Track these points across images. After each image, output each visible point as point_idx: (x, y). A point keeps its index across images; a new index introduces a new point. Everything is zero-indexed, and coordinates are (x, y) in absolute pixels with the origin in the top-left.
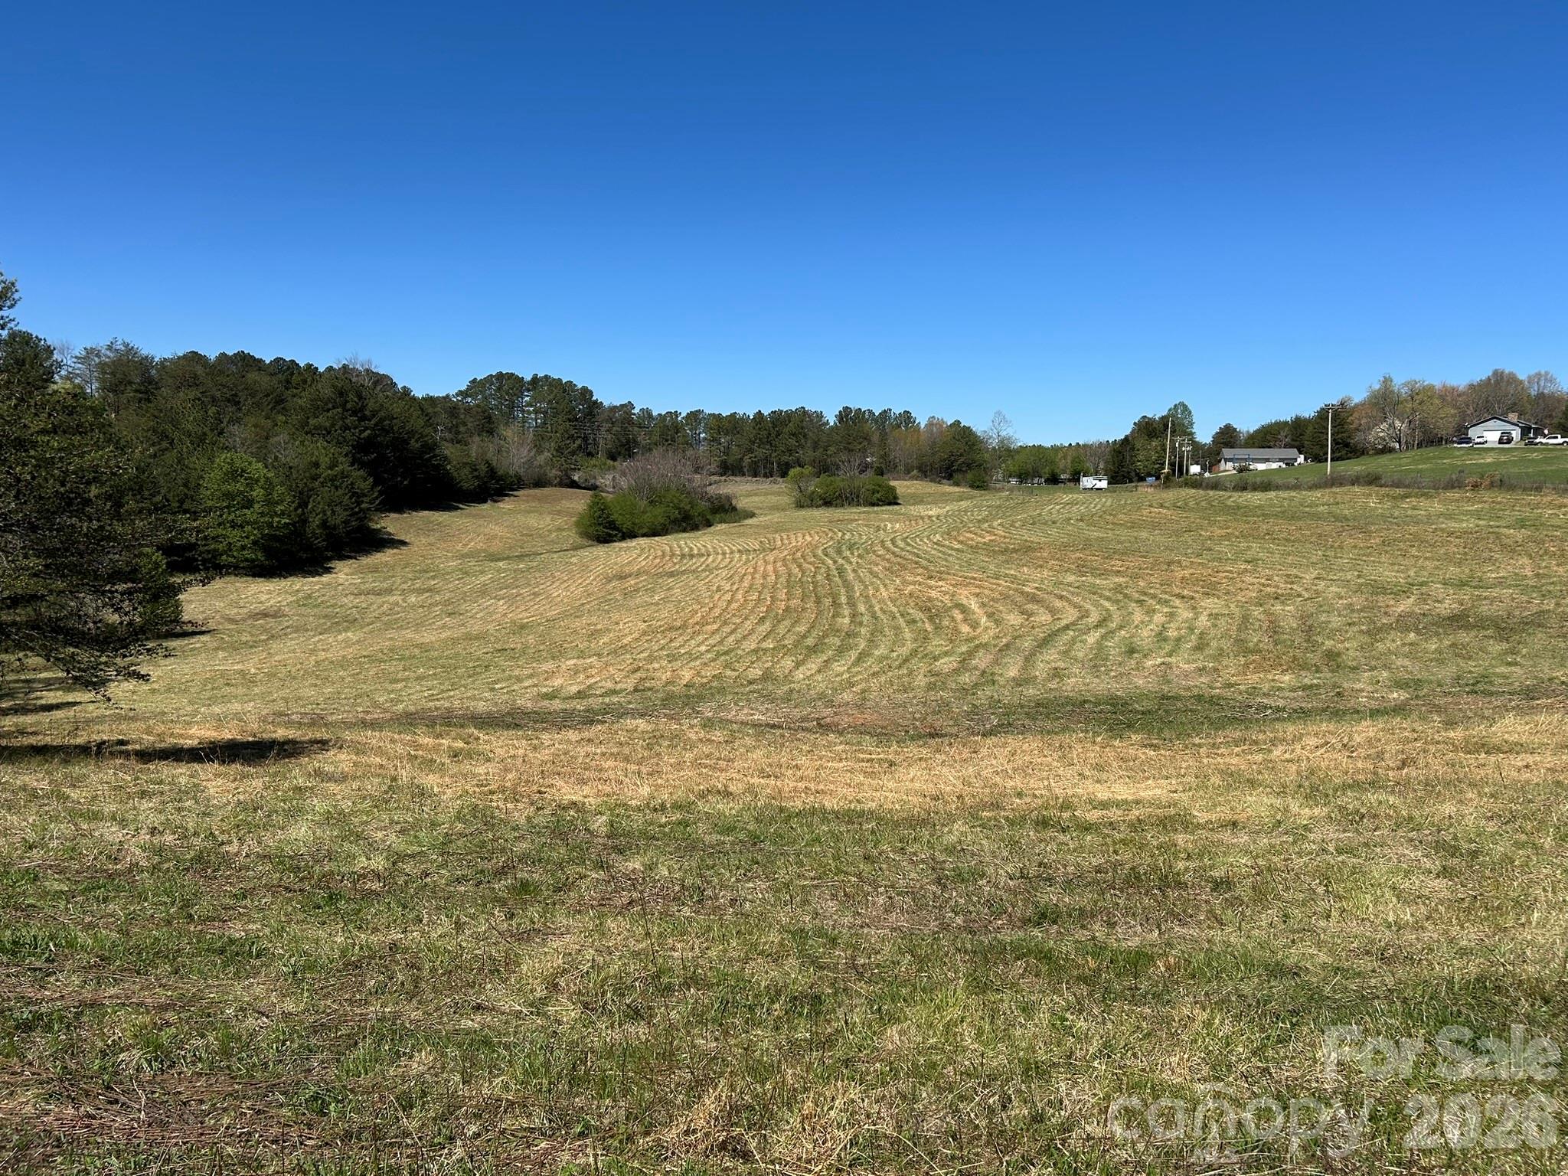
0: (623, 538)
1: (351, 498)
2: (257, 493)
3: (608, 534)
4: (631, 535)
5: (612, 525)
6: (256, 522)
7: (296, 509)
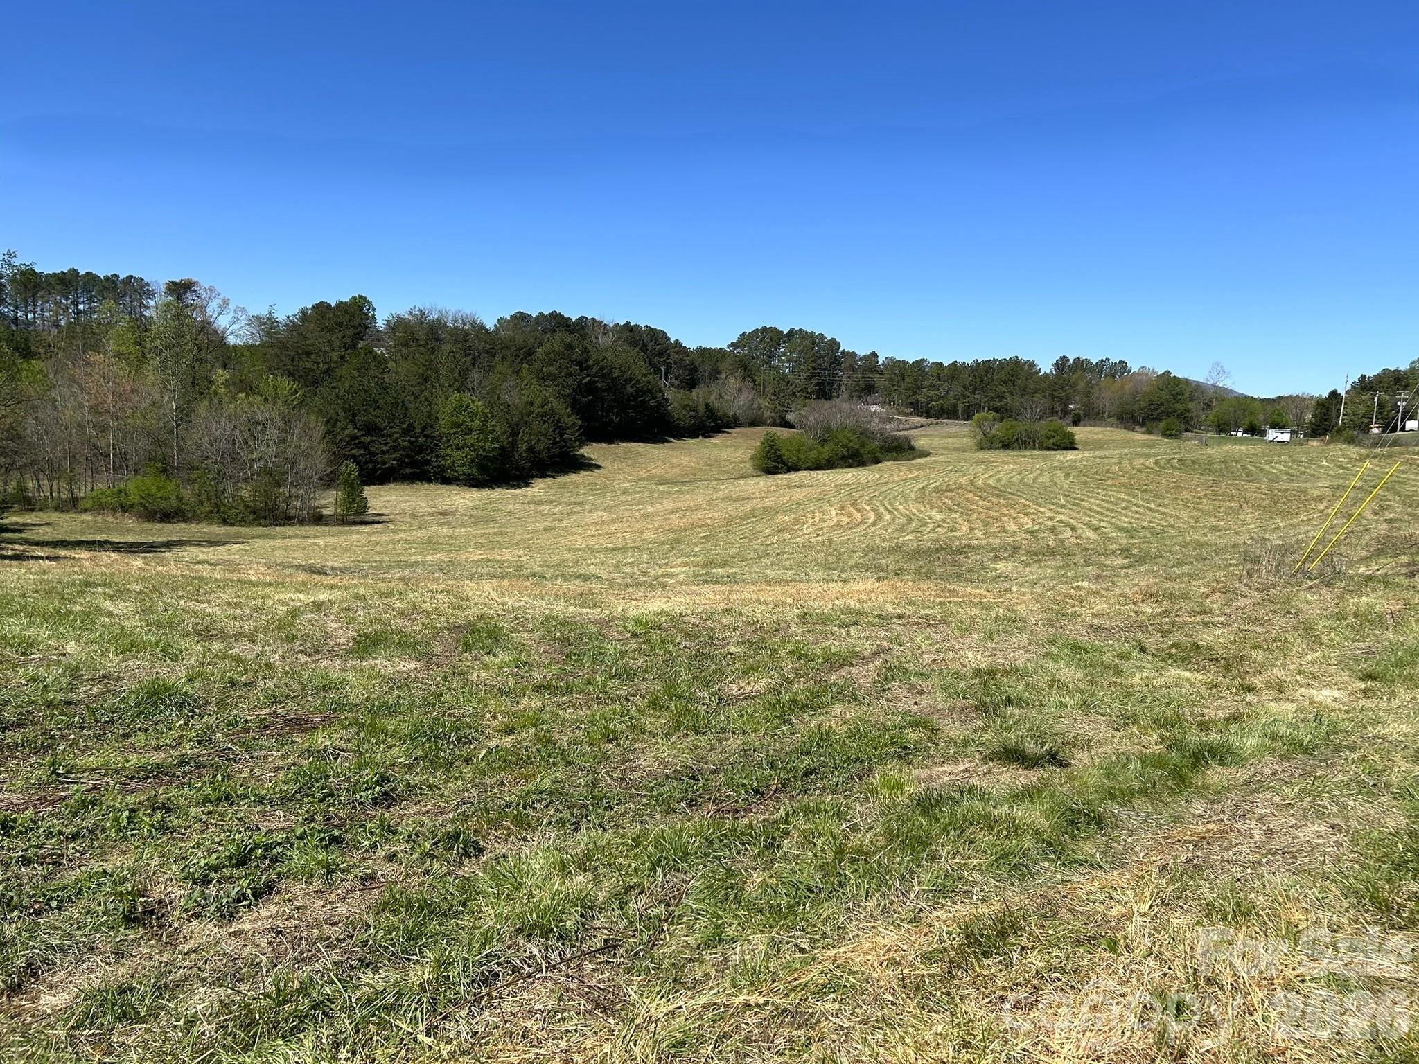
0: (789, 470)
1: (554, 431)
2: (477, 423)
3: (774, 467)
4: (796, 469)
5: (779, 459)
6: (472, 445)
7: (508, 438)
